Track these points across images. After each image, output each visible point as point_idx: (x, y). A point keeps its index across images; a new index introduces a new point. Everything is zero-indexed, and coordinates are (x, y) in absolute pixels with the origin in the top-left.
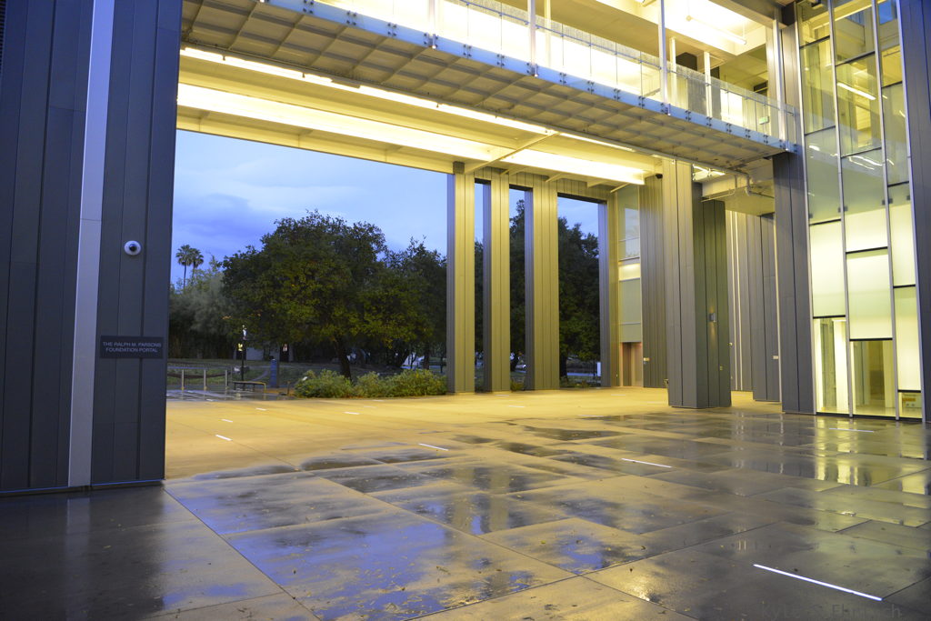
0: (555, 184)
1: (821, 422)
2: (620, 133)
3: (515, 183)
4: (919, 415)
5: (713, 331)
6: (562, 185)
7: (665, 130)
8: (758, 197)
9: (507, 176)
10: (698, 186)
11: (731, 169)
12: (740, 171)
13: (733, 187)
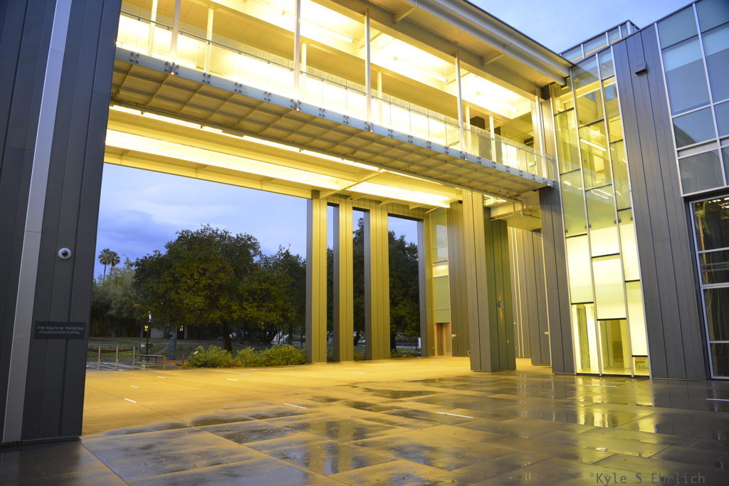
0: (386, 207)
1: (580, 381)
2: (432, 172)
3: (357, 206)
4: (648, 373)
5: (501, 314)
6: (390, 208)
7: (463, 171)
8: (529, 218)
9: (351, 201)
10: (487, 210)
11: (510, 198)
12: (517, 200)
13: (512, 211)
